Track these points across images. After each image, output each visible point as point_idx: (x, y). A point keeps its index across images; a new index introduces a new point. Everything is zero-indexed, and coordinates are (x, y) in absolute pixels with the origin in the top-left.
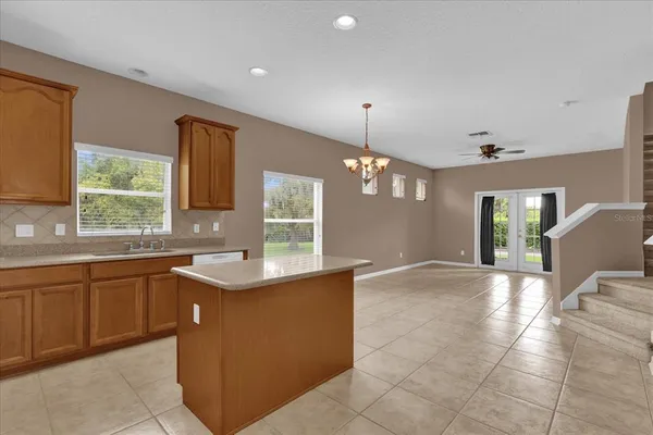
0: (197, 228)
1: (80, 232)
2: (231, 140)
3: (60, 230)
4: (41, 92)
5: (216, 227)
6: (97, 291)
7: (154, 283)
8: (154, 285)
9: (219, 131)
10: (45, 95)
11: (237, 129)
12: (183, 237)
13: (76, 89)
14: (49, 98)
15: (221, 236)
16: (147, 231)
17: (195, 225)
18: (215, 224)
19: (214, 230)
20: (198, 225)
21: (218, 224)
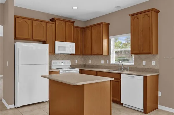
2: (149, 17)
12: (139, 67)
15: (157, 68)
17: (144, 62)
18: (153, 61)
19: (153, 64)
20: (145, 62)
21: (155, 61)
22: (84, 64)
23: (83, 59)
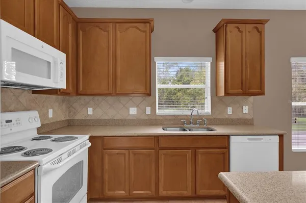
0: (230, 111)
1: (158, 112)
2: (261, 33)
3: (148, 110)
4: (136, 27)
5: (246, 109)
6: (163, 157)
7: (200, 155)
8: (200, 158)
9: (250, 27)
10: (138, 29)
11: (267, 21)
12: (219, 117)
13: (152, 20)
14: (140, 30)
15: (250, 117)
16: (195, 113)
17: (228, 108)
18: (244, 107)
19: (244, 112)
20: (231, 108)
21: (247, 107)
22: (68, 118)
23: (64, 107)
